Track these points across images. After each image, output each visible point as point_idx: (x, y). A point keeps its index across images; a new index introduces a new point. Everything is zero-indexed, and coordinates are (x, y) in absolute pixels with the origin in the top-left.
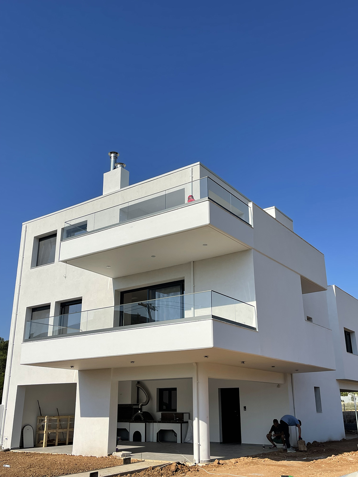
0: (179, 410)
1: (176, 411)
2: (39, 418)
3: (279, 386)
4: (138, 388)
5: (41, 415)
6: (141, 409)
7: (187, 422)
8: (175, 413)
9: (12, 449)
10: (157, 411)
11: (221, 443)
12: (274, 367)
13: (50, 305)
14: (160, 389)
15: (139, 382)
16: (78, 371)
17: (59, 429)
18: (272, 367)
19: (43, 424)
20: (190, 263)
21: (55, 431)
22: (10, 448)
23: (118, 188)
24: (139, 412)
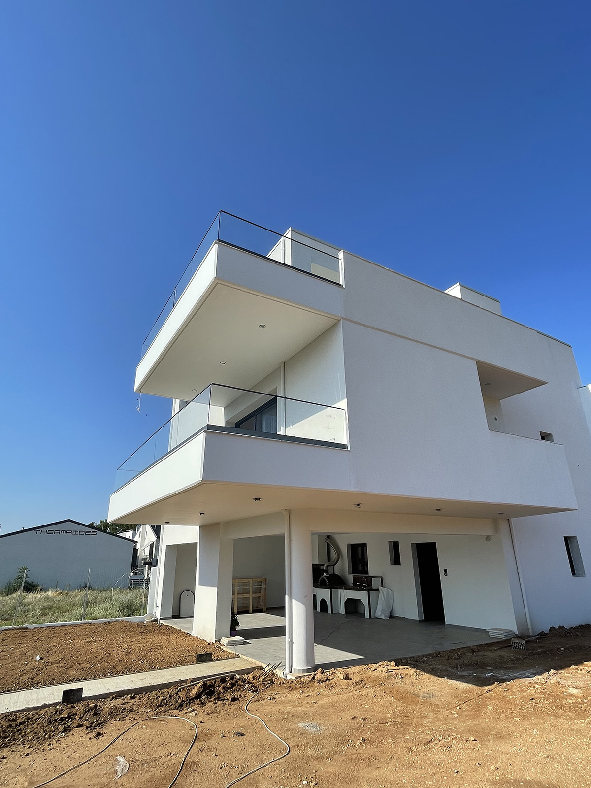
0: (371, 573)
1: (368, 574)
3: (488, 538)
4: (328, 545)
6: (327, 571)
7: (378, 590)
8: (365, 577)
10: (349, 574)
11: (420, 621)
12: (440, 510)
14: (352, 545)
15: (328, 537)
16: (199, 527)
18: (437, 510)
20: (281, 365)
24: (325, 574)
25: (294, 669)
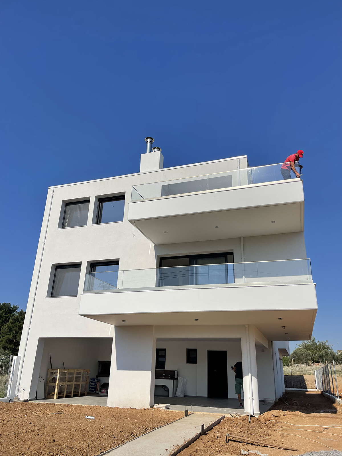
2: (51, 371)
3: (263, 350)
5: (52, 368)
7: (177, 379)
9: (30, 400)
11: (208, 398)
13: (81, 264)
16: (114, 326)
17: (68, 382)
19: (55, 376)
20: (240, 238)
21: (64, 384)
22: (28, 400)
23: (157, 168)
25: (255, 413)
